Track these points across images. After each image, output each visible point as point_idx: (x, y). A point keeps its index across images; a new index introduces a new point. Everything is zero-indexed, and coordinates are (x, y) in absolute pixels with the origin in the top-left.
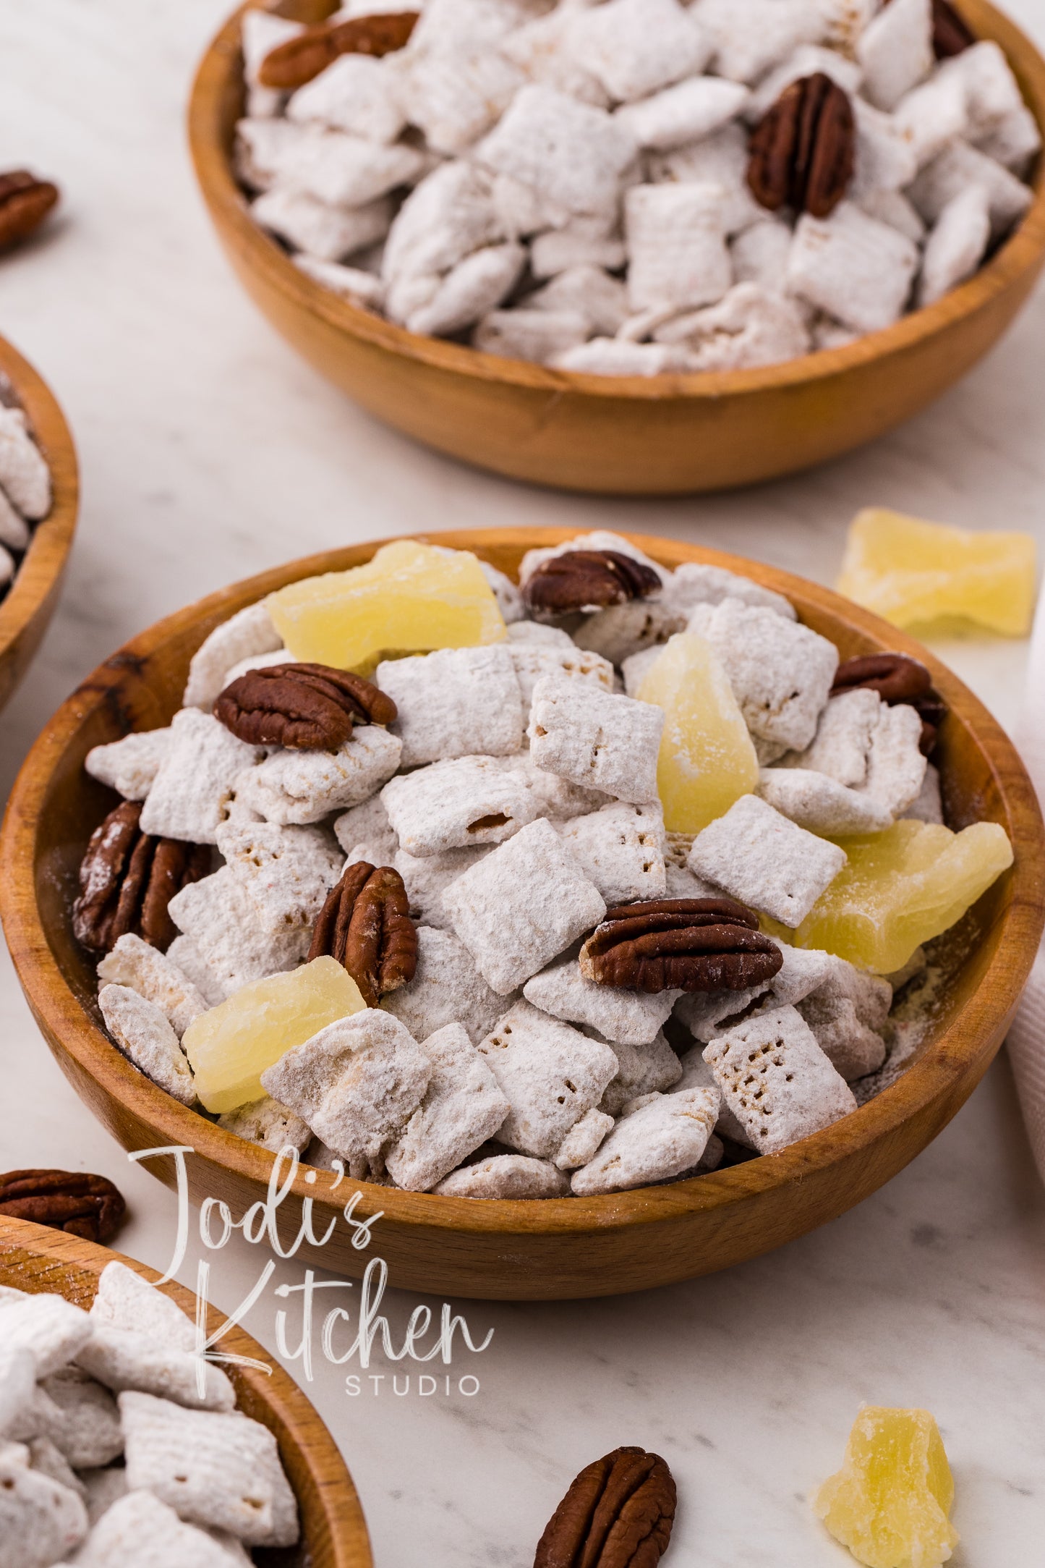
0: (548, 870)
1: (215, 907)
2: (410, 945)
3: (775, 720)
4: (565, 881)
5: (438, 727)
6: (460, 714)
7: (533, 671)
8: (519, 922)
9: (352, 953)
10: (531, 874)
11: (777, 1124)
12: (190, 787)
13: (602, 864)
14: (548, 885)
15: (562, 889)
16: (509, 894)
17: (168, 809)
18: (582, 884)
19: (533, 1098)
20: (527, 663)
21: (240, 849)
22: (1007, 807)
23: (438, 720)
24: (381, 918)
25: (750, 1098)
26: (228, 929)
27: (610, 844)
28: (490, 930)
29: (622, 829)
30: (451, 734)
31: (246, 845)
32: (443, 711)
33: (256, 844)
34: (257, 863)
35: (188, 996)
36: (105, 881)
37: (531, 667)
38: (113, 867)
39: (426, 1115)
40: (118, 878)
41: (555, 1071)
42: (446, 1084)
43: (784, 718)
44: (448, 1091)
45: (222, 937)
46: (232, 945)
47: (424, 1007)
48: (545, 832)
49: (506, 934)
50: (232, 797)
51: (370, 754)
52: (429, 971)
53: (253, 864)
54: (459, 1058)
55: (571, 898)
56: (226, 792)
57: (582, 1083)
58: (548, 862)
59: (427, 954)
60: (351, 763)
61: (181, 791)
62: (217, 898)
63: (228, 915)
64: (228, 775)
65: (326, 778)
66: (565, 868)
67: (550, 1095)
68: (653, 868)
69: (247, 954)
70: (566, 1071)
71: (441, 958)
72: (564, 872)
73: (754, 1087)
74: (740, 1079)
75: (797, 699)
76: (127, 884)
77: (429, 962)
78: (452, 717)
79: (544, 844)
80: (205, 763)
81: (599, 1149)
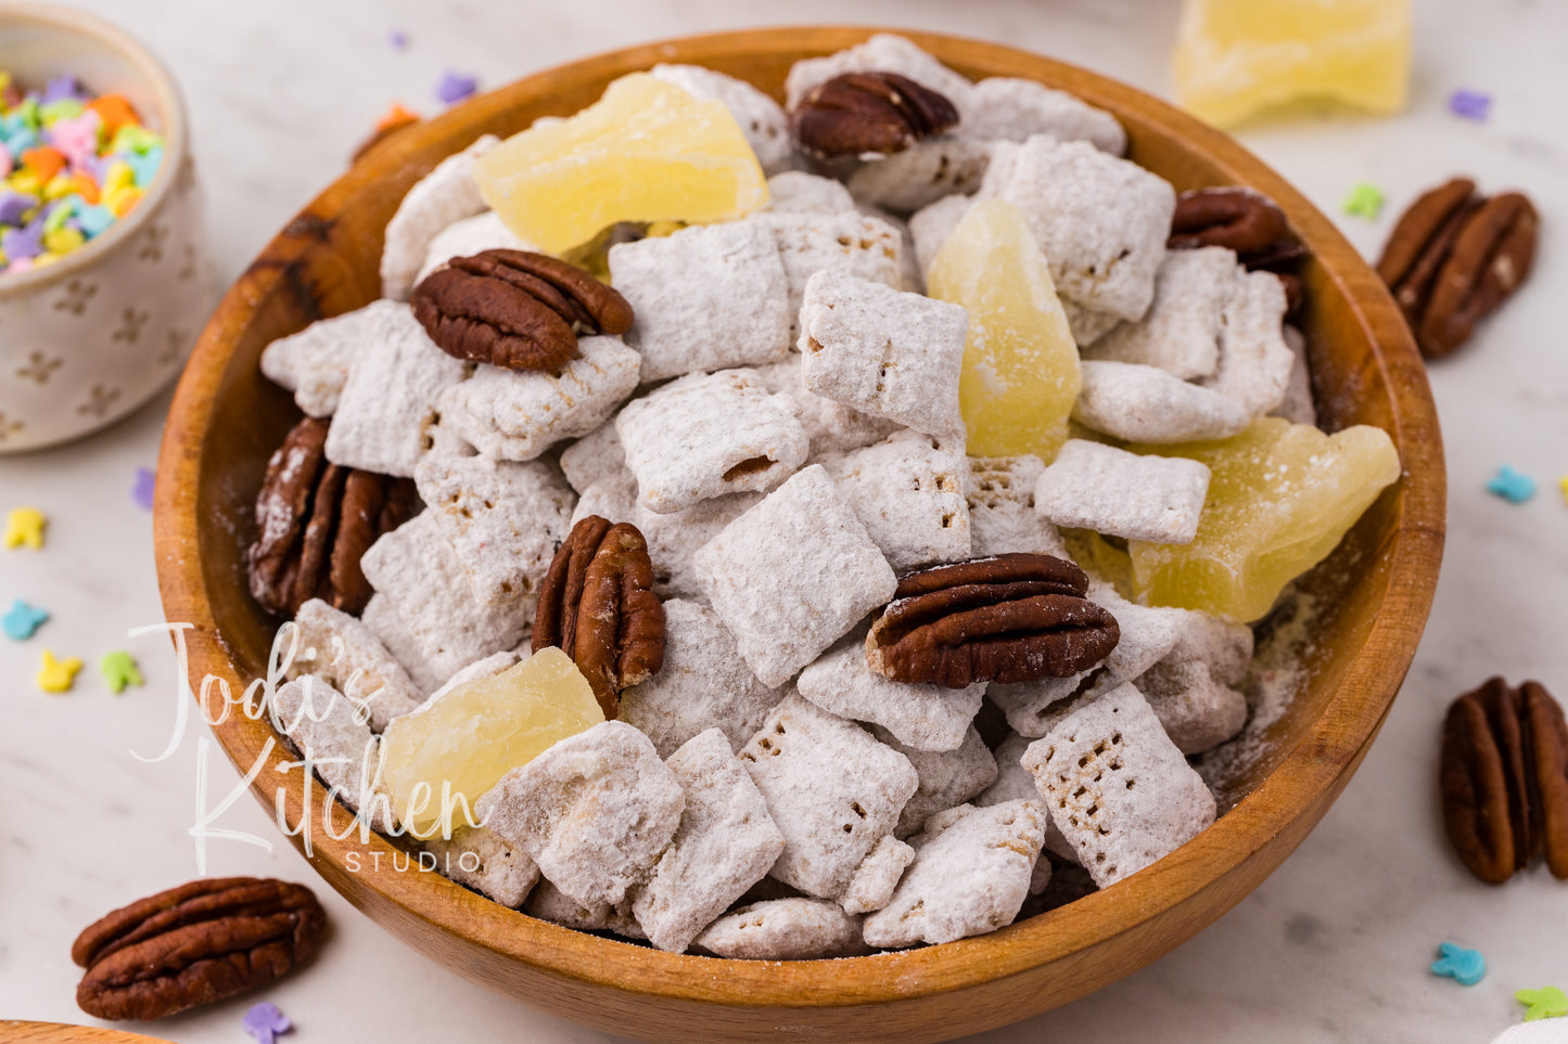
0: (824, 535)
1: (419, 565)
2: (655, 628)
3: (1103, 287)
4: (844, 549)
5: (685, 333)
6: (711, 315)
7: (802, 250)
8: (789, 601)
9: (584, 642)
10: (803, 541)
11: (1117, 847)
12: (384, 407)
13: (891, 517)
14: (826, 552)
15: (842, 559)
16: (776, 565)
17: (359, 435)
18: (866, 552)
19: (813, 828)
20: (793, 239)
21: (445, 497)
22: (1392, 395)
23: (685, 324)
24: (619, 595)
25: (1082, 815)
26: (435, 593)
27: (901, 491)
28: (753, 610)
29: (915, 469)
30: (701, 342)
31: (452, 491)
32: (692, 312)
33: (464, 490)
34: (466, 513)
35: (387, 681)
36: (285, 526)
37: (799, 244)
38: (295, 507)
39: (680, 854)
40: (301, 522)
41: (839, 791)
42: (704, 813)
43: (1112, 286)
44: (706, 822)
45: (427, 602)
46: (439, 613)
47: (675, 702)
48: (819, 484)
49: (773, 616)
50: (436, 419)
51: (601, 375)
52: (680, 657)
53: (461, 516)
54: (719, 777)
55: (852, 571)
56: (428, 414)
57: (874, 806)
58: (824, 525)
59: (677, 636)
60: (578, 388)
61: (374, 413)
62: (421, 552)
63: (434, 575)
64: (430, 392)
65: (547, 408)
66: (844, 533)
67: (834, 823)
68: (955, 522)
69: (458, 624)
70: (853, 792)
71: (695, 642)
72: (842, 538)
73: (1086, 801)
74: (1068, 792)
75: (1128, 259)
76: (312, 530)
77: (680, 647)
78: (702, 320)
79: (817, 501)
80: (401, 376)
81: (897, 889)
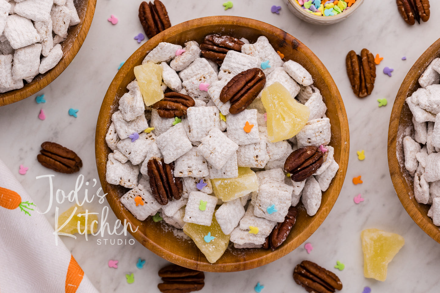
0: (176, 150)
1: (199, 69)
2: (167, 116)
4: (173, 154)
5: (231, 124)
6: (234, 129)
7: (254, 148)
8: (165, 143)
9: (163, 102)
10: (175, 145)
11: (125, 201)
12: (233, 62)
13: (182, 162)
14: (173, 150)
15: (171, 153)
16: (172, 140)
17: (230, 57)
18: (173, 158)
19: (126, 145)
20: (258, 147)
23: (233, 124)
24: (173, 110)
25: (130, 195)
26: (194, 73)
27: (188, 164)
28: (165, 136)
29: (193, 167)
30: (230, 127)
31: (205, 77)
32: (235, 125)
33: (206, 79)
34: (200, 80)
36: (217, 42)
37: (256, 148)
38: (220, 44)
39: (122, 120)
40: (217, 45)
41: (133, 150)
42: (129, 124)
43: (258, 210)
44: (128, 125)
45: (192, 71)
46: (190, 73)
47: (158, 119)
48: (186, 148)
49: (164, 140)
50: (229, 73)
52: (164, 121)
53: (200, 79)
54: (136, 128)
55: (169, 155)
56: (230, 71)
57: (130, 156)
58: (178, 150)
59: (167, 120)
61: (233, 60)
62: (202, 70)
63: (197, 72)
64: (235, 72)
65: (213, 97)
66: (176, 153)
67: (127, 149)
68: (181, 174)
69: (188, 77)
70: (132, 153)
71: (166, 124)
72: (175, 153)
73: (133, 196)
74: (134, 193)
75: (263, 213)
76: (215, 47)
77: (166, 121)
78: (233, 127)
79: (183, 148)
80: (239, 66)
81: (116, 160)
